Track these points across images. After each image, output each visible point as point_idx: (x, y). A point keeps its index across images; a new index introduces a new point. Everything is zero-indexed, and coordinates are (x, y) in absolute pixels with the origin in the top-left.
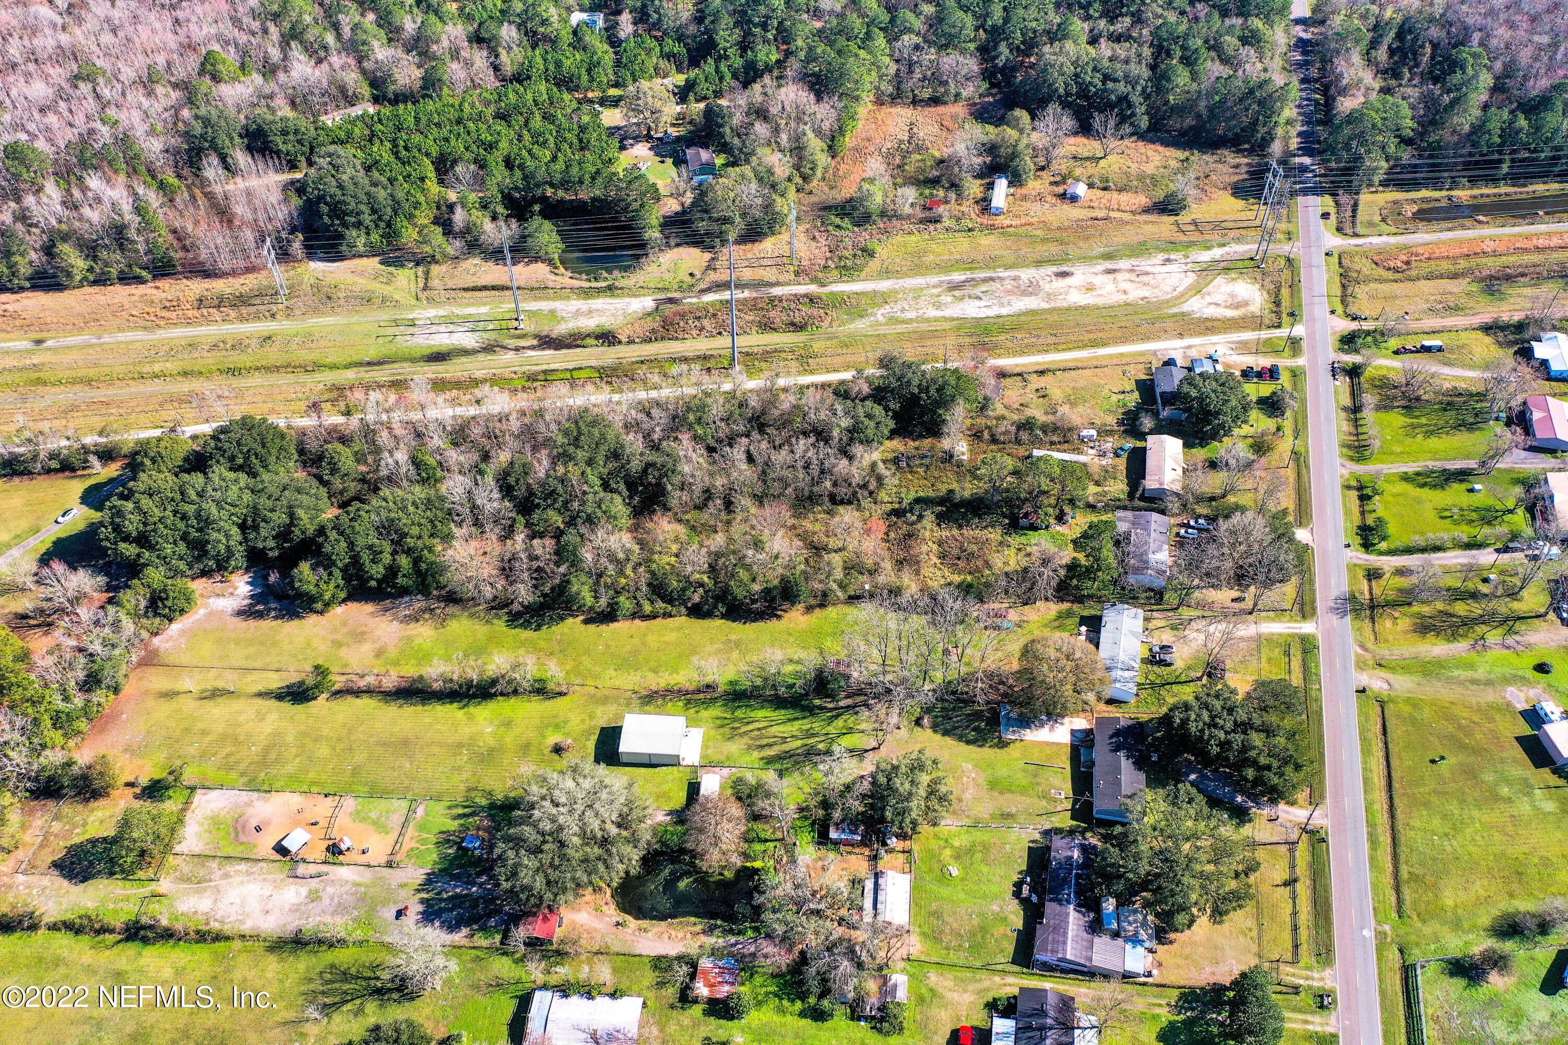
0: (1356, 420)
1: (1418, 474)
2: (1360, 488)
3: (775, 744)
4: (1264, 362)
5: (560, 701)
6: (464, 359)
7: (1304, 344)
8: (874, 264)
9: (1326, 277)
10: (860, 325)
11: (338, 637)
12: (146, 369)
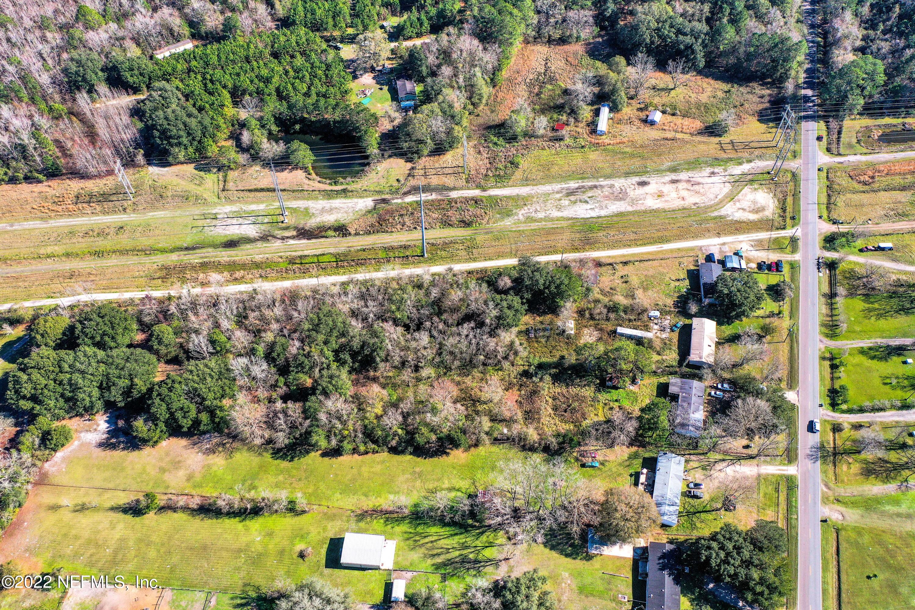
0: (832, 304)
1: (870, 349)
2: (832, 359)
3: (441, 553)
4: (772, 257)
5: (304, 516)
6: (248, 246)
7: (800, 243)
8: (518, 174)
9: (817, 188)
10: (508, 222)
11: (163, 465)
12: (42, 251)
